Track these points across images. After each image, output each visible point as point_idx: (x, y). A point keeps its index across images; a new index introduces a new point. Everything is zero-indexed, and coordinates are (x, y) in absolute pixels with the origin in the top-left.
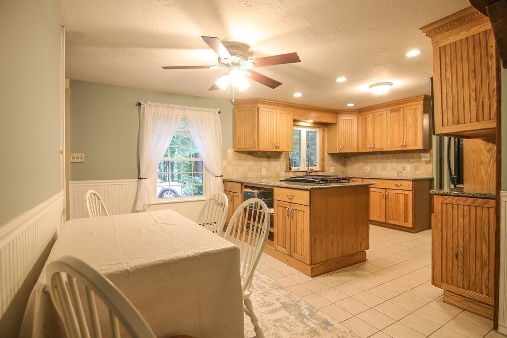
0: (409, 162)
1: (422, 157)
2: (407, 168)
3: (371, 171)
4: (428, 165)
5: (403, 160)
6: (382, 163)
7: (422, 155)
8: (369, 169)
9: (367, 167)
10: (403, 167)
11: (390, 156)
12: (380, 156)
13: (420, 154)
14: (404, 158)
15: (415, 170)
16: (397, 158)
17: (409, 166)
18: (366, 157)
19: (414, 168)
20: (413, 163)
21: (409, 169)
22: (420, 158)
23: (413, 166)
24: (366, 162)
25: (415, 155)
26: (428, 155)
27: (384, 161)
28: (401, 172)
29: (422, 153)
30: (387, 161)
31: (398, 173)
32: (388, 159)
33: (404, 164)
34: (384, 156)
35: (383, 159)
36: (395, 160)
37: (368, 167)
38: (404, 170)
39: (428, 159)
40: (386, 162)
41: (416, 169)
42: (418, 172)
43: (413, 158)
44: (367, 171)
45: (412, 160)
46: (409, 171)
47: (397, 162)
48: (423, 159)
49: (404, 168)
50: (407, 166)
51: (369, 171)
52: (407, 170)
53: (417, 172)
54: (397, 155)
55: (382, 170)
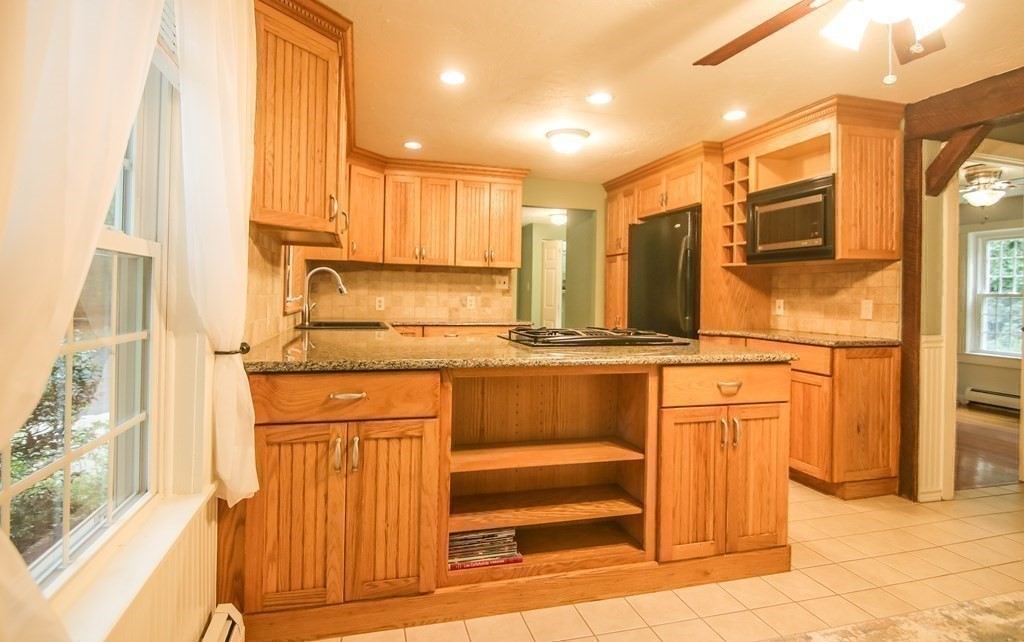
0: (473, 291)
1: (496, 282)
2: (469, 303)
3: (387, 308)
4: (504, 297)
5: (462, 286)
6: (416, 289)
7: (497, 278)
8: (383, 304)
9: (378, 299)
10: (461, 301)
11: (435, 276)
12: (412, 275)
13: (494, 277)
14: (464, 283)
15: (482, 306)
16: (450, 282)
17: (473, 298)
18: (376, 274)
19: (482, 301)
20: (480, 292)
21: (473, 303)
22: (493, 283)
23: (479, 298)
24: (374, 287)
25: (485, 277)
26: (506, 278)
27: (421, 285)
28: (456, 310)
29: (496, 274)
30: (428, 286)
31: (450, 312)
32: (430, 281)
33: (463, 294)
34: (421, 275)
35: (418, 281)
36: (446, 286)
37: (382, 299)
38: (464, 305)
39: (506, 287)
40: (426, 289)
41: (486, 304)
42: (488, 311)
43: (480, 283)
44: (378, 309)
45: (478, 288)
46: (473, 307)
47: (450, 290)
48: (499, 286)
49: (464, 302)
50: (469, 298)
51: (382, 308)
52: (469, 307)
53: (487, 309)
54: (451, 274)
55: (416, 306)
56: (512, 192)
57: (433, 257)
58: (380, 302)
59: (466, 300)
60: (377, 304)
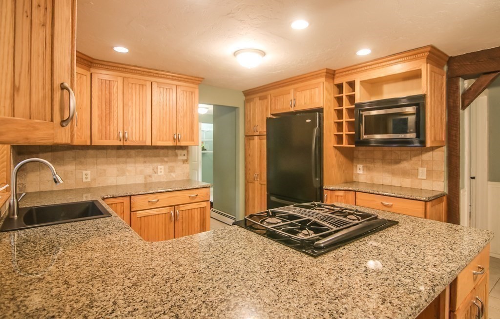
0: (163, 162)
1: (179, 155)
2: (159, 170)
3: (94, 180)
4: (184, 165)
5: (154, 158)
6: (118, 163)
7: (179, 152)
8: (89, 177)
9: (84, 172)
10: (153, 170)
11: (133, 152)
12: (114, 152)
13: (176, 151)
14: (155, 156)
15: (169, 172)
16: (145, 156)
17: (162, 167)
19: (169, 169)
20: (167, 162)
21: (163, 170)
22: (176, 155)
23: (167, 166)
24: (81, 163)
25: (170, 152)
26: (185, 152)
27: (121, 160)
28: (150, 176)
29: (179, 150)
30: (128, 160)
31: (145, 178)
32: (129, 156)
33: (155, 165)
34: (122, 152)
35: (119, 157)
36: (142, 159)
37: (89, 172)
38: (155, 173)
39: (185, 158)
40: (126, 163)
41: (171, 170)
42: (173, 175)
43: (167, 156)
44: (84, 180)
45: (166, 159)
46: (162, 173)
47: (145, 162)
48: (181, 158)
49: (155, 171)
50: (159, 167)
51: (89, 180)
52: (159, 174)
53: (172, 174)
54: (145, 150)
55: (117, 176)
56: (192, 93)
57: (134, 139)
58: (86, 175)
59: (157, 168)
60: (84, 177)
